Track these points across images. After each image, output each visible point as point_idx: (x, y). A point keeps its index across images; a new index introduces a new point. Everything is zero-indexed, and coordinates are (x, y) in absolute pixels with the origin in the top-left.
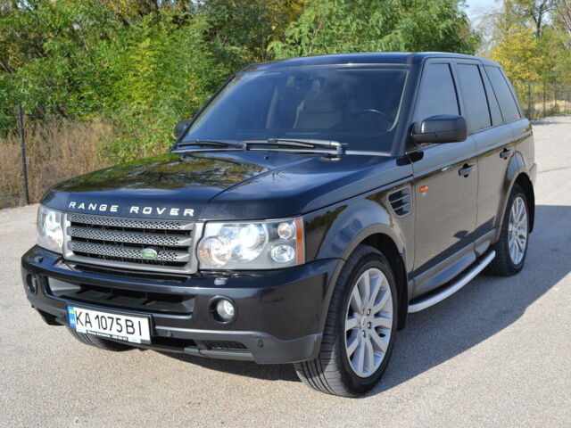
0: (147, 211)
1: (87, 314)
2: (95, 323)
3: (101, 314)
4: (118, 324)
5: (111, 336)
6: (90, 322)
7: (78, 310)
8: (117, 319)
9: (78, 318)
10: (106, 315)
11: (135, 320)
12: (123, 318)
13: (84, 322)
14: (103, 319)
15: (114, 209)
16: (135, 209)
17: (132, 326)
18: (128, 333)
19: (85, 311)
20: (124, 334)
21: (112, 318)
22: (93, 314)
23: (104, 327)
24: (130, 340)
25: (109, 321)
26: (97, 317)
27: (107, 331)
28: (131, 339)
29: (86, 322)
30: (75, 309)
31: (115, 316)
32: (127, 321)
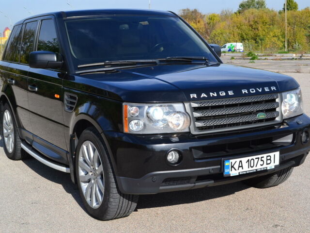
0: (253, 91)
1: (241, 161)
2: (245, 165)
3: (250, 158)
4: (261, 160)
5: (256, 170)
6: (242, 166)
7: (233, 161)
8: (262, 158)
9: (232, 167)
10: (254, 157)
11: (272, 154)
12: (265, 155)
13: (237, 168)
14: (252, 161)
15: (230, 93)
16: (244, 91)
17: (270, 159)
18: (267, 164)
19: (238, 160)
20: (265, 166)
21: (258, 158)
22: (244, 160)
23: (252, 165)
24: (268, 169)
25: (256, 161)
26: (248, 161)
27: (254, 168)
28: (269, 167)
29: (239, 167)
30: (231, 161)
31: (260, 156)
32: (267, 156)
